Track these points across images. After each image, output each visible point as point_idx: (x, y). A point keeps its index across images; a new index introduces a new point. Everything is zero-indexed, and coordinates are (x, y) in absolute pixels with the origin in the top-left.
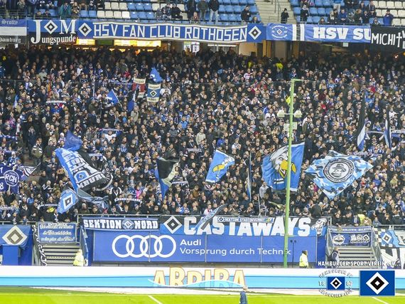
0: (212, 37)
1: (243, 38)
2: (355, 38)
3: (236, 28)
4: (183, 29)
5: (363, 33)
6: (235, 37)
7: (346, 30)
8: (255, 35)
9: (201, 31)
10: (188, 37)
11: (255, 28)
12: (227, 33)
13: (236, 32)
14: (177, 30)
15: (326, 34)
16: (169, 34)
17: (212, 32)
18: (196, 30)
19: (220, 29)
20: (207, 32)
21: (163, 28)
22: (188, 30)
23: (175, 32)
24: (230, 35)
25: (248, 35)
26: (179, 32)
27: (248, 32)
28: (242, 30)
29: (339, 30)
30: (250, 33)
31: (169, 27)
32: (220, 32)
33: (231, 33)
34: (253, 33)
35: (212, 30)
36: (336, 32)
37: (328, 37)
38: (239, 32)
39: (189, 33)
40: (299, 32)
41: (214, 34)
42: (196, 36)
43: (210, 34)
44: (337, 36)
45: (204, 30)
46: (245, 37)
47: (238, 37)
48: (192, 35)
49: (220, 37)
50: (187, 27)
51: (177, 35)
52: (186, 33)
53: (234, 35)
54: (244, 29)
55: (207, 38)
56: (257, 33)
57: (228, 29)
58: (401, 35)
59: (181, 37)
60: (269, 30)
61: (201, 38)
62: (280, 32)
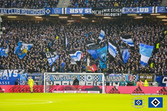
0: (32, 13)
2: (85, 12)
4: (21, 10)
5: (89, 10)
6: (41, 13)
7: (82, 9)
8: (48, 12)
9: (28, 11)
10: (23, 13)
11: (48, 9)
13: (41, 11)
14: (19, 11)
16: (16, 12)
17: (32, 11)
18: (26, 11)
19: (35, 10)
20: (30, 11)
21: (13, 10)
22: (23, 11)
23: (18, 12)
27: (45, 11)
28: (43, 11)
29: (80, 9)
30: (46, 11)
31: (16, 9)
32: (35, 11)
33: (39, 11)
34: (47, 11)
35: (32, 10)
37: (75, 12)
38: (42, 11)
40: (64, 11)
42: (26, 13)
44: (79, 12)
46: (44, 13)
47: (42, 13)
48: (24, 12)
49: (35, 13)
50: (23, 9)
51: (19, 12)
52: (22, 12)
53: (40, 12)
55: (30, 14)
56: (49, 11)
57: (38, 10)
58: (103, 11)
59: (20, 13)
60: (53, 10)
61: (28, 14)
62: (57, 11)
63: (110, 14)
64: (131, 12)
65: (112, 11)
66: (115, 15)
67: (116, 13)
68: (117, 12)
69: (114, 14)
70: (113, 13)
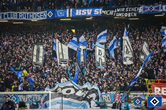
0: (31, 17)
1: (45, 17)
2: (95, 13)
3: (42, 13)
4: (18, 14)
5: (99, 11)
6: (42, 17)
7: (91, 10)
8: (50, 15)
9: (27, 15)
10: (21, 18)
11: (50, 12)
12: (38, 15)
13: (42, 14)
14: (16, 15)
15: (82, 13)
16: (12, 17)
17: (31, 15)
18: (24, 14)
19: (35, 13)
20: (29, 15)
21: (9, 14)
22: (21, 15)
24: (39, 16)
25: (47, 15)
26: (17, 16)
27: (47, 14)
28: (44, 14)
29: (88, 10)
30: (48, 14)
31: (12, 13)
32: (35, 15)
34: (49, 14)
35: (31, 14)
36: (87, 12)
39: (21, 16)
40: (69, 12)
41: (32, 16)
42: (24, 17)
43: (30, 16)
45: (28, 14)
46: (46, 16)
48: (22, 17)
49: (35, 17)
50: (20, 13)
52: (20, 16)
53: (41, 16)
54: (45, 13)
55: (29, 18)
56: (51, 14)
57: (38, 13)
58: (117, 10)
59: (18, 18)
60: (56, 13)
61: (26, 18)
62: (61, 13)
63: (124, 14)
64: (151, 11)
65: (127, 10)
66: (131, 15)
67: (132, 13)
68: (134, 12)
69: (129, 14)
70: (128, 12)
